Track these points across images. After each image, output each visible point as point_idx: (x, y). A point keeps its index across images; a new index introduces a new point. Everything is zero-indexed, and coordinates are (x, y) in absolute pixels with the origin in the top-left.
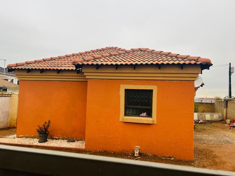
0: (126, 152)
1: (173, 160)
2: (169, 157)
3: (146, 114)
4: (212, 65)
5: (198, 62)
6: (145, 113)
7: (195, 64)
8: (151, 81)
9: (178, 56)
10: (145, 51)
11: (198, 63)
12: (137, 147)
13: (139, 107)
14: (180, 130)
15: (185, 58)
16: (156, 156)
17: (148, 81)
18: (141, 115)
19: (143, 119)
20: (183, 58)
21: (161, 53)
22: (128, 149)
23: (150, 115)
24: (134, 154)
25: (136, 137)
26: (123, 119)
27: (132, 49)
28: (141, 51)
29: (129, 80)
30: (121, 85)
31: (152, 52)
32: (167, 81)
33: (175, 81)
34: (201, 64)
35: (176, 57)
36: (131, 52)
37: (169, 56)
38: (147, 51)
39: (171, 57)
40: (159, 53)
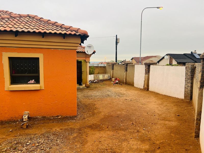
0: (15, 119)
1: (60, 118)
2: (57, 116)
3: (35, 81)
4: (88, 36)
5: (78, 32)
6: (33, 80)
7: (75, 35)
8: (36, 49)
9: (63, 26)
10: (34, 17)
11: (78, 34)
12: (26, 112)
13: (26, 74)
14: (66, 92)
15: (68, 29)
16: (45, 117)
17: (33, 49)
18: (28, 83)
19: (31, 86)
20: (66, 29)
21: (48, 22)
22: (17, 116)
23: (37, 81)
24: (23, 119)
25: (24, 104)
26: (8, 88)
27: (20, 14)
28: (30, 17)
29: (12, 48)
30: (3, 53)
31: (40, 20)
32: (53, 49)
33: (60, 50)
34: (79, 35)
35: (61, 27)
36: (17, 17)
37: (55, 26)
38: (35, 18)
39: (57, 26)
40: (47, 22)
